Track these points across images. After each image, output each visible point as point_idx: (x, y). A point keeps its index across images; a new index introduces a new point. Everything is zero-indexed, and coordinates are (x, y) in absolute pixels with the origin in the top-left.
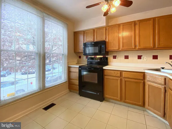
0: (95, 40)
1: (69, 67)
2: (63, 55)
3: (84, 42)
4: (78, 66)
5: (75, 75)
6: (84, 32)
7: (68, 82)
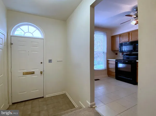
0: (130, 41)
1: (107, 60)
2: (103, 52)
3: (120, 42)
4: (115, 60)
5: (112, 66)
6: (120, 35)
7: (107, 70)
